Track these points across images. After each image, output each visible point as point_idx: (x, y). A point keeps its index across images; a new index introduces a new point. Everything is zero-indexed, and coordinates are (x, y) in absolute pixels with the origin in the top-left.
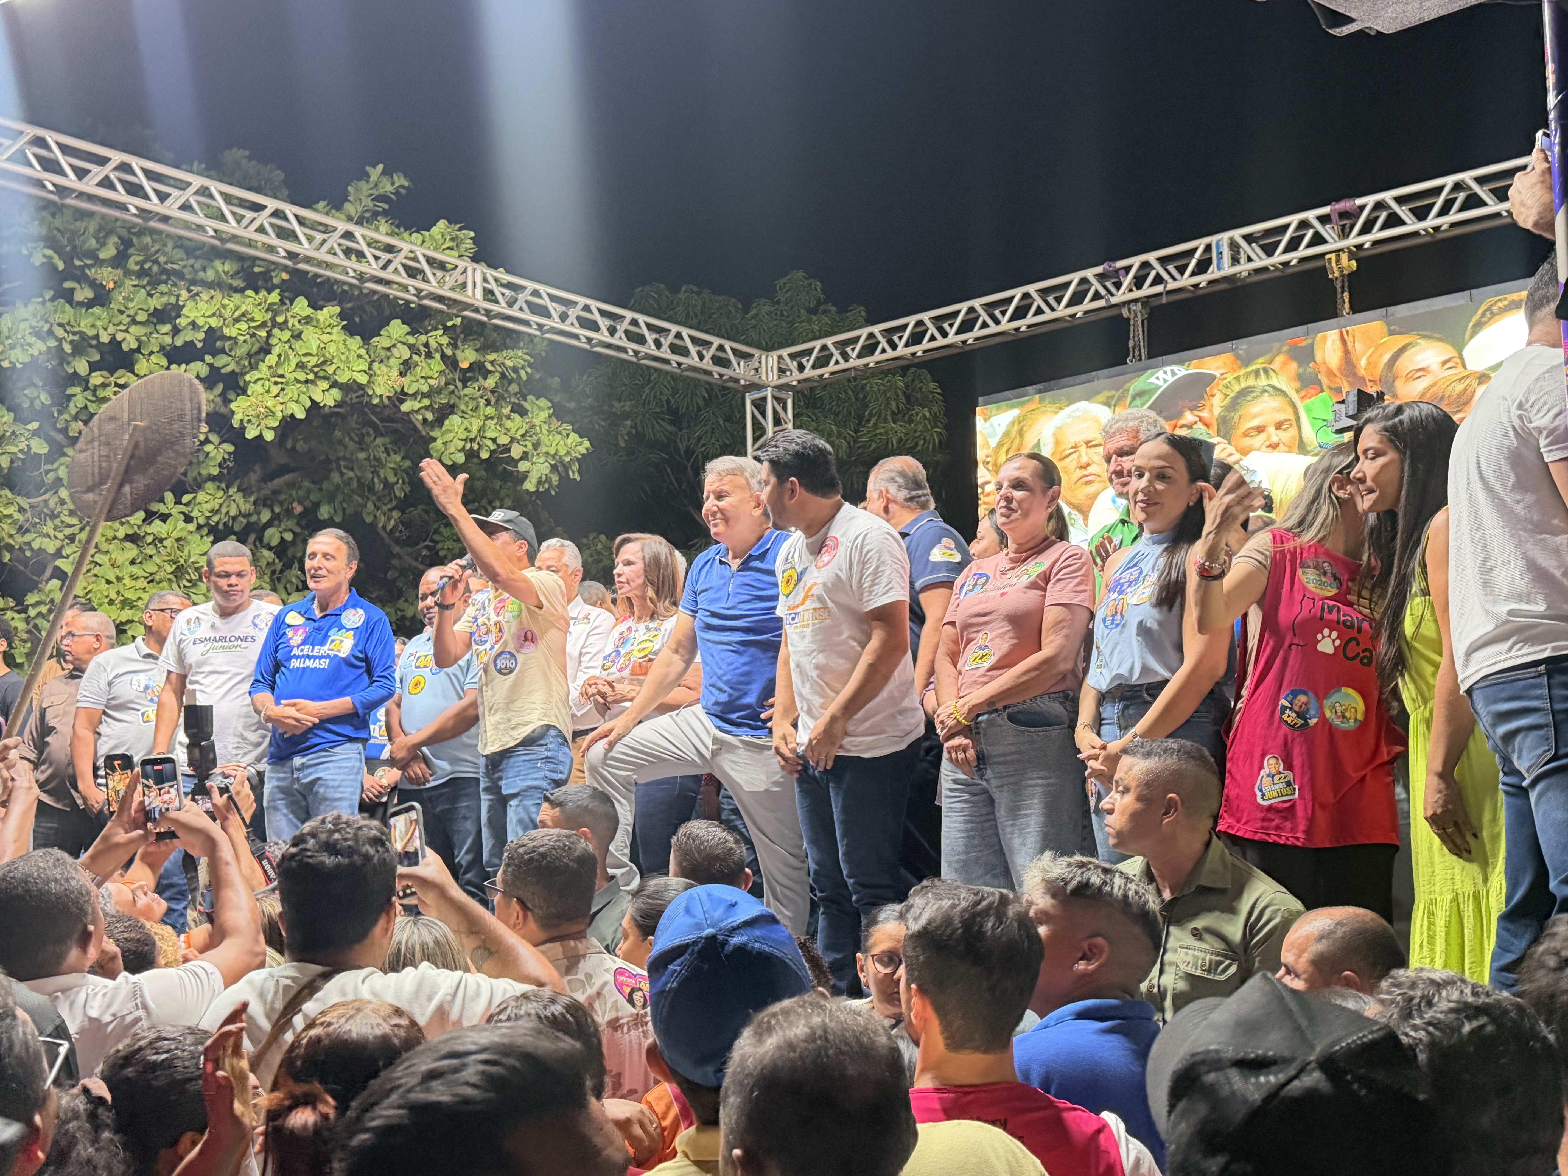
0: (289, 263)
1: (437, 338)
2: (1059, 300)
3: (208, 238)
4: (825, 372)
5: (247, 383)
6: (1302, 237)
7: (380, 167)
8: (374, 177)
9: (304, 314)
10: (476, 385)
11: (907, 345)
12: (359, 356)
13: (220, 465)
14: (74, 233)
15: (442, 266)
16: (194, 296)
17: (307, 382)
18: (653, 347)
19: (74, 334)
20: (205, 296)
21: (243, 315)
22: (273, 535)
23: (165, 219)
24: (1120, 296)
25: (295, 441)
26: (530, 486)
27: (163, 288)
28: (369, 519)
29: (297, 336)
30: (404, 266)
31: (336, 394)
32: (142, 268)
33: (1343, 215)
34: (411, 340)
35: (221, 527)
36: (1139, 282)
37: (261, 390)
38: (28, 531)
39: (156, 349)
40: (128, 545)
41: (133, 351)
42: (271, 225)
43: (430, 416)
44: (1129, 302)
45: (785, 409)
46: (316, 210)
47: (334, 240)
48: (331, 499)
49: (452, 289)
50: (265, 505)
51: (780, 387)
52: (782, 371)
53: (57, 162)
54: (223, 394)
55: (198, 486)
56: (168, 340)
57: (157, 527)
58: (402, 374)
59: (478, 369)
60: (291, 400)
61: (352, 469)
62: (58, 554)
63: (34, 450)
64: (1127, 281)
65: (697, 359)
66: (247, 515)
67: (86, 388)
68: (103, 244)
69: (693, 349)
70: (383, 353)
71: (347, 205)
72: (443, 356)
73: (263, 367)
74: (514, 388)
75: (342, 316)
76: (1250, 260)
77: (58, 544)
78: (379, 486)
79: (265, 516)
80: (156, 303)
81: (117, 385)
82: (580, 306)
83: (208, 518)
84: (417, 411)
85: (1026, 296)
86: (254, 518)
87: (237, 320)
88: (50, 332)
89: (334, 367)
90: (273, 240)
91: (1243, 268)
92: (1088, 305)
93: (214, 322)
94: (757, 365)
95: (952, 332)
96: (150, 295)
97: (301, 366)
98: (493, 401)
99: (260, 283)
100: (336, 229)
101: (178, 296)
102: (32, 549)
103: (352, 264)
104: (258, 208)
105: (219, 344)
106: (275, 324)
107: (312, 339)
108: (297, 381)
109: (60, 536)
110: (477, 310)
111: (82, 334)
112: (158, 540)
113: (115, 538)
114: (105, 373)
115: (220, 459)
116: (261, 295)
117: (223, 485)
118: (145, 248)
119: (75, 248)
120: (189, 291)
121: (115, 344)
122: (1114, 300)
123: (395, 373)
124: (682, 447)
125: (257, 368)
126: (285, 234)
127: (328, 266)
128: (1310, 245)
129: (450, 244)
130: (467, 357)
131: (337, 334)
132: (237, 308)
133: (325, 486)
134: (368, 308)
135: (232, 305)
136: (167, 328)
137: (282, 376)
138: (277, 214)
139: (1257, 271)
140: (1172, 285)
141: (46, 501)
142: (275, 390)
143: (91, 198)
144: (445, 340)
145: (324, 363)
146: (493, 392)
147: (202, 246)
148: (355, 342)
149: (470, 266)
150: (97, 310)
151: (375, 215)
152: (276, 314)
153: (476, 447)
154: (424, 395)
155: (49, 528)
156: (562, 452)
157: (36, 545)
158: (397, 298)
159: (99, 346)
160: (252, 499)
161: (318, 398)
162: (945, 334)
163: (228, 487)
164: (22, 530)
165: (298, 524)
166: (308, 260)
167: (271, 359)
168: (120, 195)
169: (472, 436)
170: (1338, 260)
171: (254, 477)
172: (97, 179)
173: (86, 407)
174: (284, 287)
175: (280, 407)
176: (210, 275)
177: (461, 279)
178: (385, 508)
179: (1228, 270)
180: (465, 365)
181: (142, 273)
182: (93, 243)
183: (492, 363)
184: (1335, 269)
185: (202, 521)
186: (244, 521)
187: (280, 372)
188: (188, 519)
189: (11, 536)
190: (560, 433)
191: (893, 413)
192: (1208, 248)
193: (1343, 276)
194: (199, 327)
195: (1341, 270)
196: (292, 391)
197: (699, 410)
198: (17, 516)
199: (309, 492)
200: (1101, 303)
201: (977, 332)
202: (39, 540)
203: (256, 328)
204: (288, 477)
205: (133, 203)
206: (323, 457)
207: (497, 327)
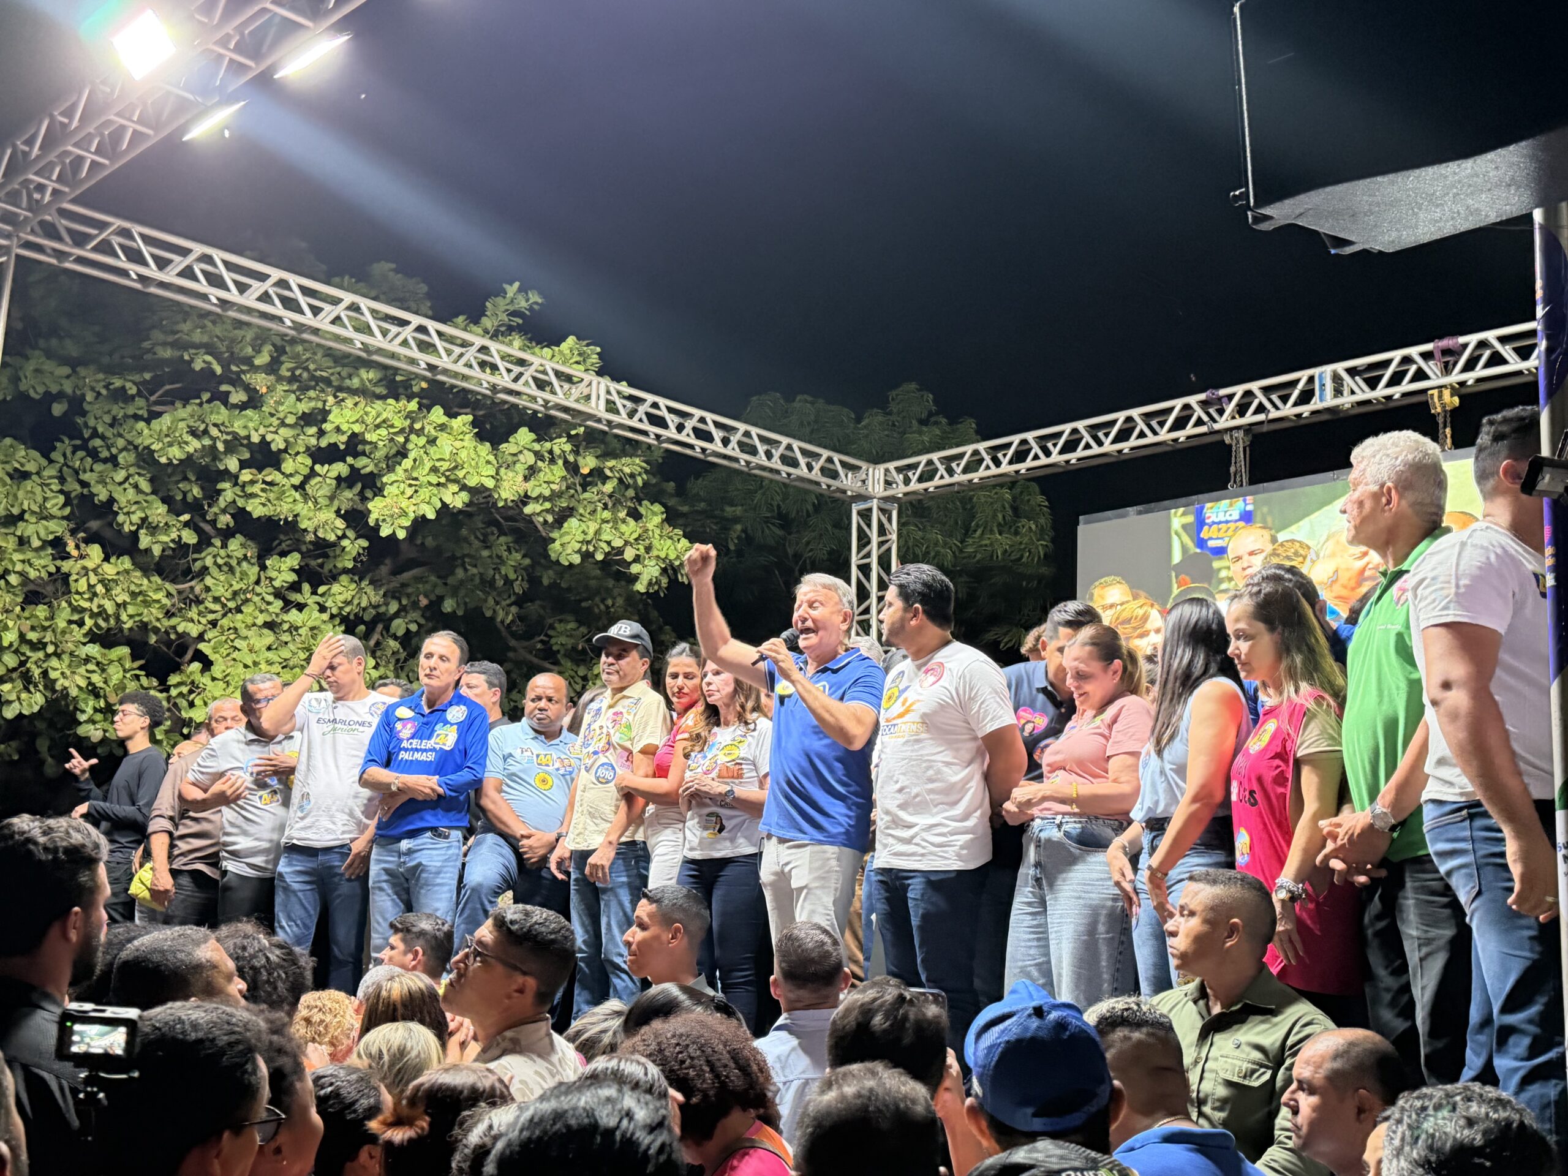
0: (428, 374)
1: (561, 445)
2: (1162, 424)
3: (356, 349)
4: (931, 485)
5: (384, 485)
6: (1405, 372)
7: (517, 285)
8: (510, 294)
9: (440, 422)
10: (595, 490)
11: (1011, 463)
12: (488, 462)
13: (355, 559)
14: (233, 341)
15: (569, 379)
16: (340, 402)
17: (439, 484)
18: (764, 458)
19: (228, 433)
20: (349, 402)
21: (384, 421)
22: (399, 626)
23: (316, 331)
24: (1223, 423)
25: (424, 537)
26: (640, 587)
27: (312, 393)
28: (488, 614)
29: (432, 441)
30: (535, 379)
31: (464, 496)
32: (293, 373)
33: (1446, 352)
34: (537, 447)
35: (352, 617)
36: (1242, 410)
37: (397, 492)
38: (173, 615)
39: (302, 450)
40: (266, 631)
41: (280, 451)
42: (414, 338)
43: (550, 519)
44: (1231, 429)
45: (890, 520)
46: (456, 327)
47: (471, 354)
48: (454, 592)
49: (577, 401)
50: (394, 597)
51: (885, 499)
52: (888, 483)
53: (221, 277)
54: (361, 494)
55: (334, 577)
56: (313, 441)
57: (294, 616)
58: (526, 479)
59: (598, 475)
60: (423, 501)
61: (475, 566)
62: (201, 638)
63: (184, 540)
64: (1230, 408)
65: (806, 470)
66: (375, 607)
67: (236, 484)
68: (259, 352)
69: (802, 461)
70: (510, 459)
71: (484, 320)
72: (566, 462)
73: (399, 470)
74: (631, 493)
75: (474, 424)
76: (1353, 392)
77: (201, 628)
78: (500, 583)
79: (394, 607)
80: (304, 407)
81: (264, 482)
82: (696, 418)
83: (341, 608)
84: (539, 514)
85: (1129, 419)
86: (382, 609)
87: (378, 427)
88: (206, 432)
89: (464, 471)
90: (415, 353)
91: (1346, 401)
92: (1190, 430)
93: (357, 428)
94: (864, 477)
95: (1055, 451)
96: (299, 399)
97: (434, 470)
98: (610, 505)
99: (401, 390)
100: (472, 345)
101: (325, 402)
102: (176, 633)
103: (487, 377)
104: (404, 323)
105: (360, 447)
106: (412, 430)
107: (446, 445)
108: (430, 484)
109: (204, 621)
110: (599, 421)
111: (235, 435)
112: (294, 629)
113: (254, 625)
114: (254, 471)
115: (354, 553)
116: (401, 404)
117: (356, 578)
118: (297, 356)
119: (232, 353)
120: (336, 397)
121: (264, 444)
122: (1216, 427)
123: (520, 478)
124: (790, 551)
125: (393, 471)
126: (425, 347)
127: (465, 378)
128: (1413, 380)
129: (578, 359)
130: (588, 463)
131: (469, 441)
132: (378, 416)
133: (451, 580)
134: (499, 416)
135: (374, 413)
136: (313, 430)
137: (416, 479)
138: (421, 329)
139: (1360, 403)
140: (1274, 414)
141: (192, 588)
142: (409, 491)
143: (249, 311)
144: (568, 447)
145: (456, 467)
146: (610, 496)
147: (348, 356)
148: (485, 448)
149: (596, 379)
150: (249, 412)
151: (510, 329)
152: (413, 421)
153: (591, 549)
154: (546, 499)
155: (193, 613)
156: (672, 556)
157: (180, 629)
158: (525, 408)
159: (250, 446)
160: (382, 592)
161: (448, 500)
162: (1048, 453)
163: (361, 580)
164: (169, 614)
165: (423, 616)
166: (445, 372)
167: (407, 463)
168: (278, 310)
169: (589, 538)
170: (1440, 397)
171: (384, 570)
172: (257, 294)
173: (234, 502)
174: (422, 395)
175: (413, 508)
176: (355, 383)
177: (586, 392)
178: (504, 603)
179: (1330, 401)
180: (585, 471)
181: (293, 379)
182: (249, 350)
183: (611, 469)
184: (1438, 404)
185: (335, 611)
186: (373, 612)
187: (415, 475)
188: (322, 609)
189: (158, 620)
190: (670, 538)
191: (999, 525)
192: (1311, 379)
193: (1445, 411)
194: (344, 433)
195: (1443, 406)
196: (425, 493)
197: (808, 515)
198: (165, 601)
199: (435, 586)
200: (1203, 429)
201: (1080, 453)
202: (183, 624)
203: (395, 434)
204: (415, 572)
205: (289, 316)
206: (449, 554)
207: (617, 436)
